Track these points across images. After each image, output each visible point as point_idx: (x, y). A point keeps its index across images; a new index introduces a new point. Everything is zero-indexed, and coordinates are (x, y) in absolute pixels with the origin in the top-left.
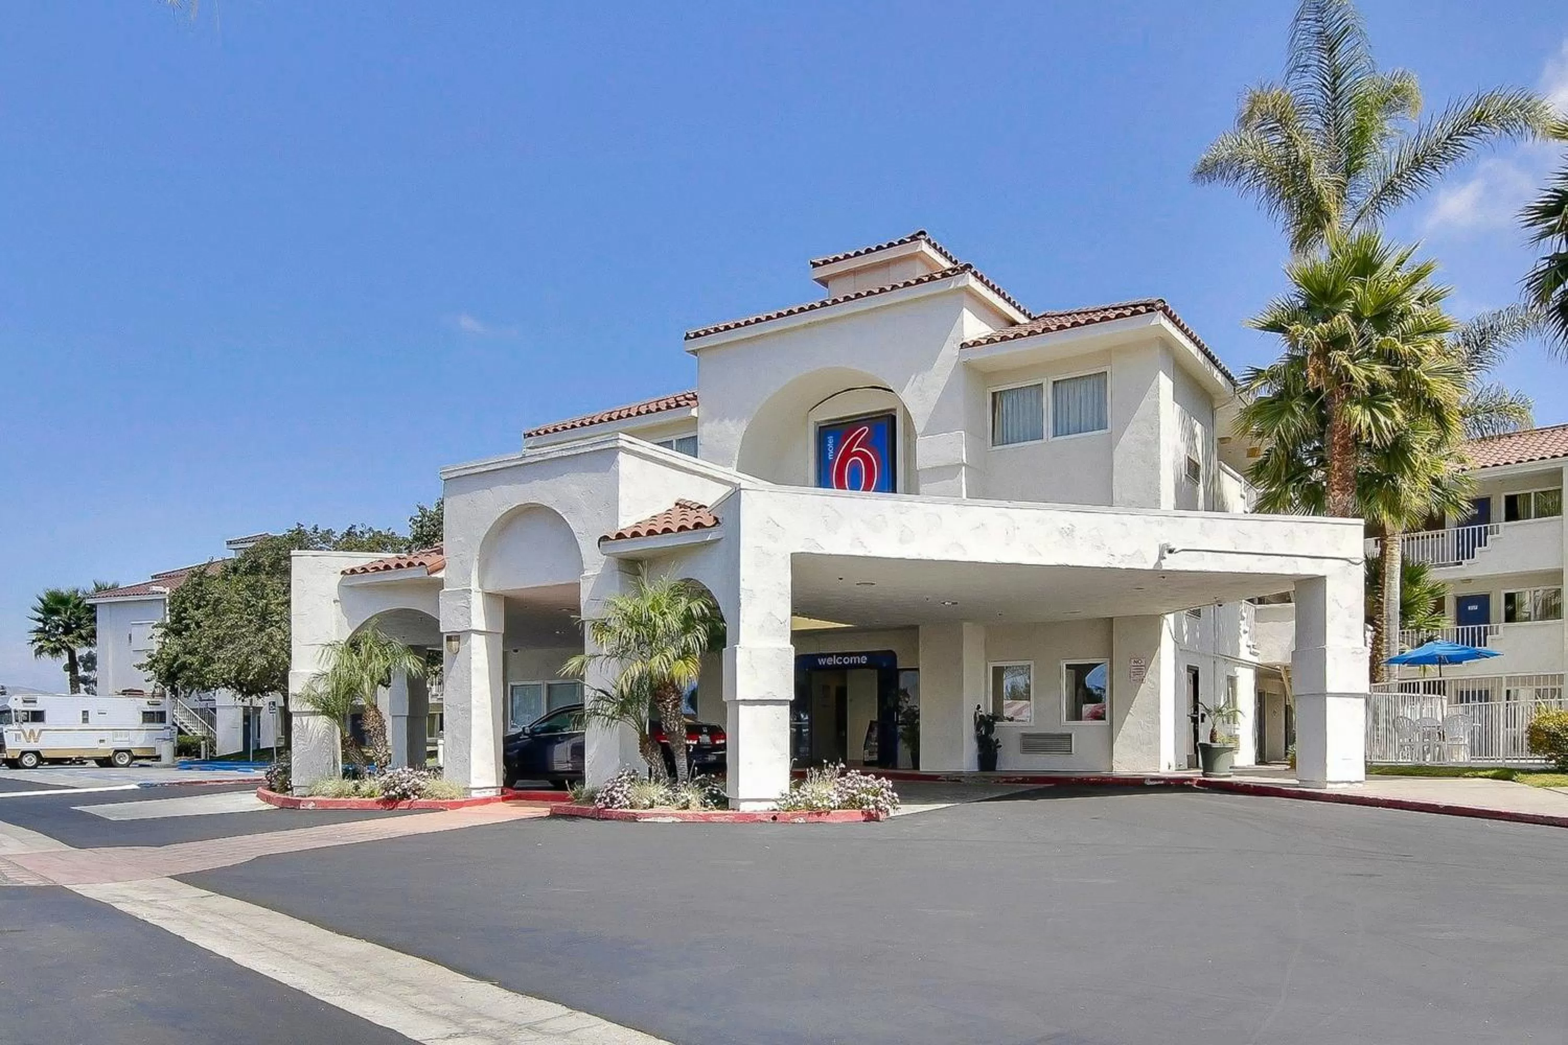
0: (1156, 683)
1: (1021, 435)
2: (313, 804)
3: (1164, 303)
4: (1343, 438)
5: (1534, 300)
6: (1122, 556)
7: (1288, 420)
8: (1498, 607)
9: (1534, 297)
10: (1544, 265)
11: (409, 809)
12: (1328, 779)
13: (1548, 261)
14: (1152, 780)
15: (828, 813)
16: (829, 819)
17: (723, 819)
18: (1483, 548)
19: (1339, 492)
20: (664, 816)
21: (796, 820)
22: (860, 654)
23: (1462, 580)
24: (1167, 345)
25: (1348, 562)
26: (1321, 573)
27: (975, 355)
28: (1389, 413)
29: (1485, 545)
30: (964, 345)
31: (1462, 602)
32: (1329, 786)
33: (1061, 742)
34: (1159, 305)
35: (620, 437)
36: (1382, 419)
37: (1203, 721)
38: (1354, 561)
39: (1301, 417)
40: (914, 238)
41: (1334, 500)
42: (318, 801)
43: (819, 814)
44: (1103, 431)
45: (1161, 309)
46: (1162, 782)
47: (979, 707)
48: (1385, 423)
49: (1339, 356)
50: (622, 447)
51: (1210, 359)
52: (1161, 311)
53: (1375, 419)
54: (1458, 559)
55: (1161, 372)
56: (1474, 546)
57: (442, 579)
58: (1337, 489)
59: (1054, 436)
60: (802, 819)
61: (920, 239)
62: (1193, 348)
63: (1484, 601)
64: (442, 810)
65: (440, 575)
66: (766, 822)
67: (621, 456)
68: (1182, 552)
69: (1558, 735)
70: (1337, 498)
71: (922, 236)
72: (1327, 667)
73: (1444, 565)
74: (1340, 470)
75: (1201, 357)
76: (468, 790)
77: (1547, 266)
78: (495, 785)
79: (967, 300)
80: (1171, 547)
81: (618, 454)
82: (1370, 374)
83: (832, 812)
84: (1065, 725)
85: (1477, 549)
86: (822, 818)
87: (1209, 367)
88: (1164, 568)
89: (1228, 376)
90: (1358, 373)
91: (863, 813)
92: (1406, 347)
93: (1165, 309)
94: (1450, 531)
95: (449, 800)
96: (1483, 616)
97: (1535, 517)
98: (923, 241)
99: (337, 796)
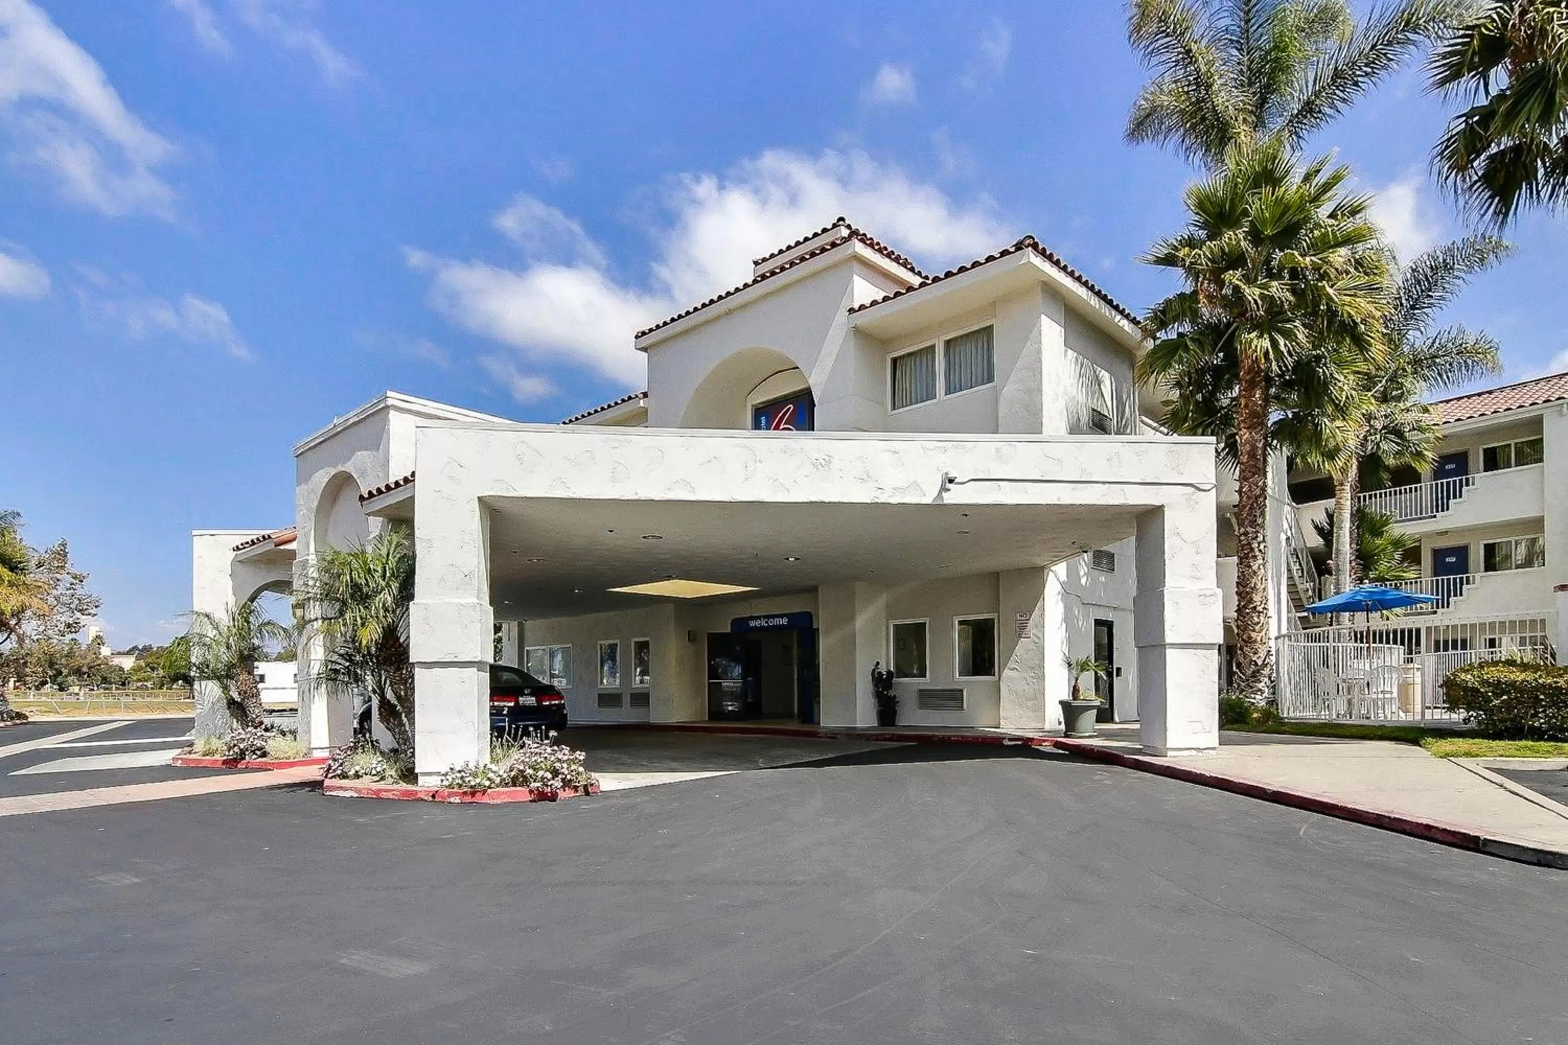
0: (1041, 636)
1: (919, 397)
2: (180, 762)
3: (1034, 239)
4: (1248, 373)
5: (1449, 168)
6: (894, 489)
7: (1181, 355)
8: (1477, 556)
9: (1447, 166)
10: (1459, 126)
11: (246, 768)
12: (1168, 746)
13: (1464, 118)
14: (1010, 740)
15: (484, 792)
16: (485, 800)
17: (391, 796)
18: (1458, 500)
19: (1245, 430)
20: (345, 789)
21: (452, 800)
22: (782, 616)
23: (1437, 533)
24: (1051, 291)
25: (1193, 489)
26: (1157, 503)
27: (861, 319)
28: (1289, 335)
29: (1460, 497)
30: (852, 311)
31: (1438, 555)
32: (1170, 753)
33: (954, 697)
34: (1028, 241)
35: (388, 395)
36: (1282, 342)
37: (1118, 675)
38: (1202, 487)
39: (1195, 352)
40: (835, 226)
41: (1241, 440)
42: (186, 759)
43: (473, 794)
44: (989, 385)
45: (1029, 245)
46: (1020, 743)
47: (878, 663)
48: (1285, 345)
49: (1233, 277)
50: (392, 405)
51: (1108, 304)
52: (1030, 248)
53: (1274, 344)
54: (1432, 512)
55: (1043, 317)
56: (1448, 499)
57: (294, 551)
58: (1245, 428)
59: (946, 395)
60: (457, 798)
61: (839, 225)
62: (1082, 292)
63: (1462, 552)
64: (270, 770)
65: (292, 546)
66: (426, 801)
67: (392, 413)
68: (972, 483)
69: (1478, 690)
70: (1245, 437)
71: (841, 223)
72: (1166, 612)
73: (1420, 519)
74: (1246, 406)
75: (1094, 302)
76: (311, 749)
77: (1463, 125)
78: (328, 746)
79: (856, 266)
80: (951, 476)
81: (388, 413)
82: (1266, 292)
83: (489, 791)
84: (958, 679)
85: (1452, 501)
86: (478, 798)
87: (1106, 310)
88: (946, 502)
89: (1134, 322)
90: (1252, 293)
91: (531, 792)
92: (1308, 259)
93: (1035, 246)
94: (1426, 485)
95: (284, 760)
96: (1462, 566)
97: (1516, 466)
98: (842, 227)
99: (204, 755)
